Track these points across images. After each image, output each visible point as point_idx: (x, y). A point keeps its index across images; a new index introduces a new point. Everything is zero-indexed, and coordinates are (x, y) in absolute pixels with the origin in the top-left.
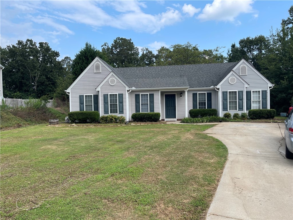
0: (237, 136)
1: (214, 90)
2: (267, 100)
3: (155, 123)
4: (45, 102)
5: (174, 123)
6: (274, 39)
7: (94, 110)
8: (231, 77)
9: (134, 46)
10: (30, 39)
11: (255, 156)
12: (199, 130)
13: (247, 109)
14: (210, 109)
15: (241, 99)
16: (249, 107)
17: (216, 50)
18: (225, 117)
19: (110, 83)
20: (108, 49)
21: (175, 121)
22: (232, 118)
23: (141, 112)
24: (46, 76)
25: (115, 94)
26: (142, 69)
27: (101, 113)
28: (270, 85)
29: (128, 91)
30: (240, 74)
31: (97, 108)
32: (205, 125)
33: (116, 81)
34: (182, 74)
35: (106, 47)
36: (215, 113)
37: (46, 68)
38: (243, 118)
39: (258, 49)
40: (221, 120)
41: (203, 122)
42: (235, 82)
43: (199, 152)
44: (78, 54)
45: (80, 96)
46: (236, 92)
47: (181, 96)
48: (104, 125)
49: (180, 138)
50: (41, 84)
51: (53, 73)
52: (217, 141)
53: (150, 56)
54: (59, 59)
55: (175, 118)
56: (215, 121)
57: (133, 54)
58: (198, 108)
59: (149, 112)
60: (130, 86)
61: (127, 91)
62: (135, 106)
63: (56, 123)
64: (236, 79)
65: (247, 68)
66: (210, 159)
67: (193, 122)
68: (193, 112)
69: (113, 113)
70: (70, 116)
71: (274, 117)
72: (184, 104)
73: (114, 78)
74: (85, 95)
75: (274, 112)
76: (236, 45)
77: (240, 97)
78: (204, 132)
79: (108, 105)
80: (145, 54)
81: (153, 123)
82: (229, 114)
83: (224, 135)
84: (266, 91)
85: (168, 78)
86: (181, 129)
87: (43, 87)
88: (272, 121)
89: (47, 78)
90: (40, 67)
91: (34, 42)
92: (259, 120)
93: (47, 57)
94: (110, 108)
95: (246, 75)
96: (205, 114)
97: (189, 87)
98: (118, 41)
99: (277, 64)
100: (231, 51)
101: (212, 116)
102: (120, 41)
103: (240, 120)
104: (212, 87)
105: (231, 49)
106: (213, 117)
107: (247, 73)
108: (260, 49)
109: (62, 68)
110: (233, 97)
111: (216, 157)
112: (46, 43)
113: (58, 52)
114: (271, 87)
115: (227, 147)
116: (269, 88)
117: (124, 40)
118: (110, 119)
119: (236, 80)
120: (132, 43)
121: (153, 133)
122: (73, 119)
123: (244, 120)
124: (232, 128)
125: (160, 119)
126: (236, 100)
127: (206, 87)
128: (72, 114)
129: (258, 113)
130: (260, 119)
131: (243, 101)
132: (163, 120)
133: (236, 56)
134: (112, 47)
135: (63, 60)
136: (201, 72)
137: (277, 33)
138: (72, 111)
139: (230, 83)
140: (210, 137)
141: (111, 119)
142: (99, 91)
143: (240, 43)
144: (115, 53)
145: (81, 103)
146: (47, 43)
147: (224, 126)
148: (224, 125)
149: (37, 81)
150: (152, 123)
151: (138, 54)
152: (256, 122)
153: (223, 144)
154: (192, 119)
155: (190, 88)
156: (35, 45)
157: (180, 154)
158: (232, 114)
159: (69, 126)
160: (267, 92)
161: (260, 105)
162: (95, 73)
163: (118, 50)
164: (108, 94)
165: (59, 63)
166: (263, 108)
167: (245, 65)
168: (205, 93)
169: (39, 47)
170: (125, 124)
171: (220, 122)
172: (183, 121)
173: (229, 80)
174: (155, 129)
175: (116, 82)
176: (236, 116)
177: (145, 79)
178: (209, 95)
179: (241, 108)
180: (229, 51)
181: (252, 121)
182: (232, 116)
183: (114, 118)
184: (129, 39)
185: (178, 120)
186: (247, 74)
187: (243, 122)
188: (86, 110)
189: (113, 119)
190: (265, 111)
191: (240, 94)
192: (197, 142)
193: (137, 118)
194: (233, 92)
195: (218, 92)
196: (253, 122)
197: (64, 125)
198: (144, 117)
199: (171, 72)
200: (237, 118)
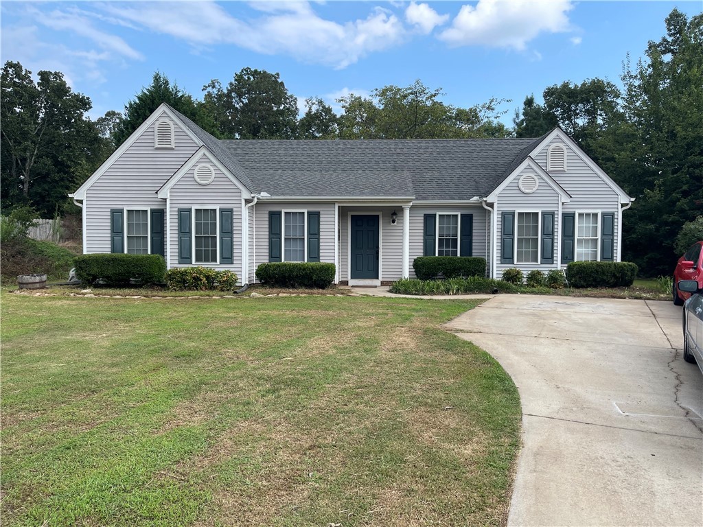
0: (542, 340)
1: (479, 208)
2: (615, 238)
3: (320, 291)
4: (25, 224)
5: (370, 292)
6: (631, 85)
7: (152, 252)
8: (525, 175)
9: (286, 93)
10: (15, 62)
11: (610, 428)
12: (436, 317)
13: (564, 261)
14: (469, 257)
15: (548, 233)
16: (568, 255)
17: (487, 106)
18: (508, 281)
19: (196, 177)
20: (220, 97)
21: (376, 287)
22: (525, 283)
23: (283, 260)
24: (54, 158)
25: (211, 210)
26: (295, 146)
27: (171, 261)
28: (624, 199)
29: (247, 201)
30: (549, 169)
31: (159, 247)
32: (453, 300)
33: (213, 172)
34: (398, 162)
35: (215, 91)
36: (480, 267)
37: (54, 137)
38: (551, 285)
39: (588, 112)
40: (496, 289)
41: (447, 292)
42: (535, 189)
43: (426, 404)
44: (133, 103)
45: (113, 212)
46: (537, 214)
47: (394, 222)
48: (173, 294)
49: (376, 345)
50: (40, 177)
51: (72, 152)
52: (487, 359)
53: (326, 119)
54: (91, 116)
55: (377, 278)
56: (481, 291)
57: (281, 113)
58: (437, 255)
59: (306, 261)
60: (255, 187)
61: (243, 202)
62: (267, 244)
63: (38, 285)
64: (537, 181)
65: (566, 151)
66: (461, 441)
67: (423, 291)
68: (423, 265)
69: (205, 261)
70: (80, 267)
71: (632, 284)
72: (401, 241)
73: (208, 165)
74: (126, 209)
75: (633, 270)
76: (535, 101)
77: (548, 228)
78: (449, 325)
79: (191, 237)
80: (315, 114)
81: (315, 291)
82: (518, 272)
83: (506, 338)
84: (613, 215)
85: (360, 172)
86: (386, 312)
87: (46, 186)
88: (626, 293)
89: (57, 163)
90: (38, 134)
91: (26, 71)
92: (596, 291)
93: (59, 109)
94: (196, 247)
95: (564, 172)
96: (454, 269)
97: (414, 197)
98: (246, 77)
99: (637, 149)
100: (524, 114)
101: (473, 276)
102: (252, 77)
103: (545, 289)
104: (475, 199)
105: (524, 109)
106: (474, 280)
107: (565, 165)
108: (591, 113)
109: (97, 140)
110: (528, 227)
111: (482, 429)
112: (56, 73)
113: (88, 98)
114: (627, 204)
115: (517, 385)
116: (620, 206)
117: (262, 77)
118: (194, 278)
119: (537, 184)
120: (282, 84)
121: (302, 327)
122: (87, 274)
123: (556, 288)
124: (527, 315)
125: (336, 281)
126: (537, 235)
127: (460, 199)
128: (84, 261)
129: (592, 272)
130: (595, 286)
131: (553, 239)
132: (345, 283)
133: (536, 128)
134: (230, 92)
135: (101, 121)
136: (447, 159)
137: (639, 71)
138: (89, 253)
139: (523, 189)
140: (465, 343)
141: (197, 279)
142: (166, 199)
143: (545, 96)
144: (237, 108)
145: (116, 231)
146: (59, 73)
147: (505, 306)
148: (503, 302)
149: (30, 171)
150: (310, 291)
151: (294, 113)
152: (586, 296)
153: (505, 374)
154: (421, 283)
155: (417, 199)
156: (26, 77)
157: (362, 416)
158: (525, 272)
159: (72, 295)
160: (616, 216)
161: (596, 251)
162: (158, 149)
163: (246, 101)
164: (191, 209)
165: (90, 126)
166: (603, 258)
167: (561, 145)
168: (457, 215)
169: (38, 83)
170: (235, 292)
171: (493, 293)
172: (397, 287)
173: (520, 182)
174: (313, 313)
175: (213, 175)
176: (534, 277)
177: (299, 173)
178: (467, 220)
179: (548, 258)
180: (517, 115)
181: (577, 291)
182: (525, 276)
183: (205, 276)
184: (274, 74)
185: (383, 283)
186: (566, 168)
187: (554, 294)
188: (129, 250)
189: (202, 277)
190: (610, 265)
191: (546, 219)
192: (426, 361)
193: (272, 277)
194: (530, 213)
195: (489, 212)
196: (578, 296)
197: (57, 292)
198: (290, 276)
199: (370, 155)
200: (537, 284)
